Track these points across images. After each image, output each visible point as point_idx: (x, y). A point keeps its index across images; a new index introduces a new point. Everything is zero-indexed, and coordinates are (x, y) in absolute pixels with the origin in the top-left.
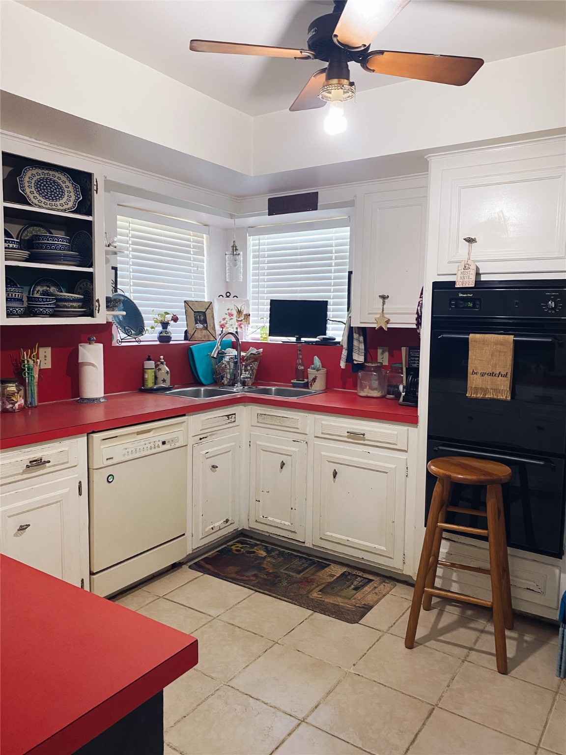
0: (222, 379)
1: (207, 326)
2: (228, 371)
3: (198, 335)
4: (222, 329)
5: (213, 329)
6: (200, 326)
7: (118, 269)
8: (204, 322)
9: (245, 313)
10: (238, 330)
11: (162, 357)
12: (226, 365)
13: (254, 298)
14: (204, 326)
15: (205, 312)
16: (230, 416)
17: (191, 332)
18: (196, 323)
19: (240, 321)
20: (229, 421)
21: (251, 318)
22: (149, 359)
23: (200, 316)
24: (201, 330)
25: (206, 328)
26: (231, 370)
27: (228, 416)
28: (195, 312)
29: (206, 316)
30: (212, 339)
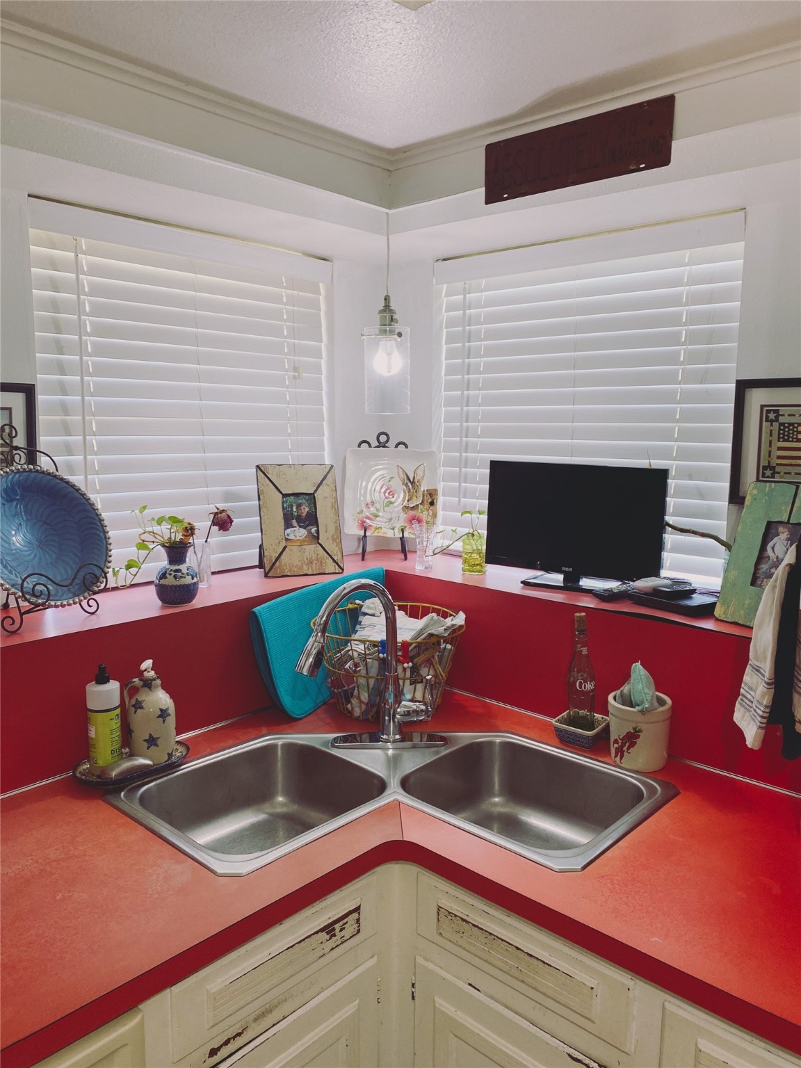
0: (349, 702)
1: (318, 531)
2: (362, 681)
3: (292, 559)
4: (362, 533)
5: (334, 540)
6: (299, 533)
7: (38, 389)
8: (311, 520)
9: (424, 487)
10: (406, 534)
11: (148, 664)
12: (356, 665)
13: (449, 447)
14: (310, 532)
15: (313, 494)
16: (337, 927)
17: (271, 554)
18: (288, 525)
19: (413, 508)
20: (332, 943)
21: (441, 500)
22: (102, 680)
23: (299, 506)
24: (301, 543)
25: (316, 538)
26: (372, 682)
27: (329, 929)
28: (284, 496)
29: (315, 504)
30: (331, 567)
